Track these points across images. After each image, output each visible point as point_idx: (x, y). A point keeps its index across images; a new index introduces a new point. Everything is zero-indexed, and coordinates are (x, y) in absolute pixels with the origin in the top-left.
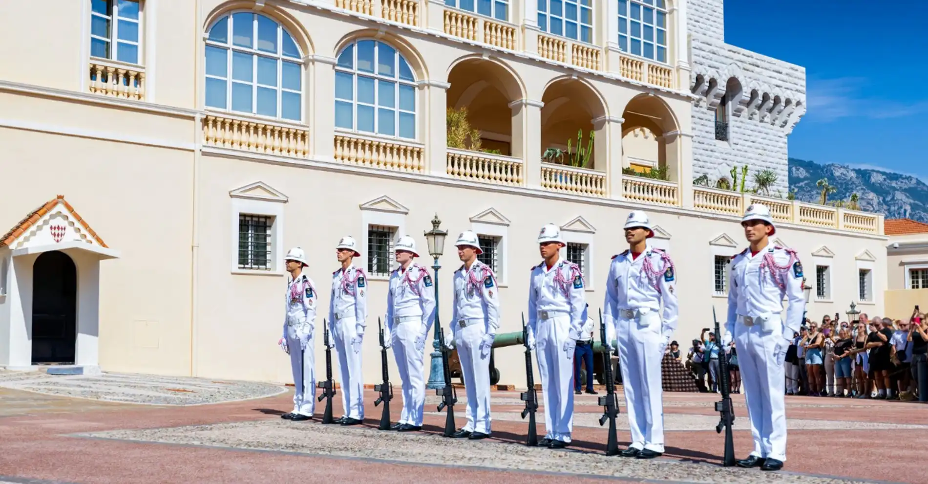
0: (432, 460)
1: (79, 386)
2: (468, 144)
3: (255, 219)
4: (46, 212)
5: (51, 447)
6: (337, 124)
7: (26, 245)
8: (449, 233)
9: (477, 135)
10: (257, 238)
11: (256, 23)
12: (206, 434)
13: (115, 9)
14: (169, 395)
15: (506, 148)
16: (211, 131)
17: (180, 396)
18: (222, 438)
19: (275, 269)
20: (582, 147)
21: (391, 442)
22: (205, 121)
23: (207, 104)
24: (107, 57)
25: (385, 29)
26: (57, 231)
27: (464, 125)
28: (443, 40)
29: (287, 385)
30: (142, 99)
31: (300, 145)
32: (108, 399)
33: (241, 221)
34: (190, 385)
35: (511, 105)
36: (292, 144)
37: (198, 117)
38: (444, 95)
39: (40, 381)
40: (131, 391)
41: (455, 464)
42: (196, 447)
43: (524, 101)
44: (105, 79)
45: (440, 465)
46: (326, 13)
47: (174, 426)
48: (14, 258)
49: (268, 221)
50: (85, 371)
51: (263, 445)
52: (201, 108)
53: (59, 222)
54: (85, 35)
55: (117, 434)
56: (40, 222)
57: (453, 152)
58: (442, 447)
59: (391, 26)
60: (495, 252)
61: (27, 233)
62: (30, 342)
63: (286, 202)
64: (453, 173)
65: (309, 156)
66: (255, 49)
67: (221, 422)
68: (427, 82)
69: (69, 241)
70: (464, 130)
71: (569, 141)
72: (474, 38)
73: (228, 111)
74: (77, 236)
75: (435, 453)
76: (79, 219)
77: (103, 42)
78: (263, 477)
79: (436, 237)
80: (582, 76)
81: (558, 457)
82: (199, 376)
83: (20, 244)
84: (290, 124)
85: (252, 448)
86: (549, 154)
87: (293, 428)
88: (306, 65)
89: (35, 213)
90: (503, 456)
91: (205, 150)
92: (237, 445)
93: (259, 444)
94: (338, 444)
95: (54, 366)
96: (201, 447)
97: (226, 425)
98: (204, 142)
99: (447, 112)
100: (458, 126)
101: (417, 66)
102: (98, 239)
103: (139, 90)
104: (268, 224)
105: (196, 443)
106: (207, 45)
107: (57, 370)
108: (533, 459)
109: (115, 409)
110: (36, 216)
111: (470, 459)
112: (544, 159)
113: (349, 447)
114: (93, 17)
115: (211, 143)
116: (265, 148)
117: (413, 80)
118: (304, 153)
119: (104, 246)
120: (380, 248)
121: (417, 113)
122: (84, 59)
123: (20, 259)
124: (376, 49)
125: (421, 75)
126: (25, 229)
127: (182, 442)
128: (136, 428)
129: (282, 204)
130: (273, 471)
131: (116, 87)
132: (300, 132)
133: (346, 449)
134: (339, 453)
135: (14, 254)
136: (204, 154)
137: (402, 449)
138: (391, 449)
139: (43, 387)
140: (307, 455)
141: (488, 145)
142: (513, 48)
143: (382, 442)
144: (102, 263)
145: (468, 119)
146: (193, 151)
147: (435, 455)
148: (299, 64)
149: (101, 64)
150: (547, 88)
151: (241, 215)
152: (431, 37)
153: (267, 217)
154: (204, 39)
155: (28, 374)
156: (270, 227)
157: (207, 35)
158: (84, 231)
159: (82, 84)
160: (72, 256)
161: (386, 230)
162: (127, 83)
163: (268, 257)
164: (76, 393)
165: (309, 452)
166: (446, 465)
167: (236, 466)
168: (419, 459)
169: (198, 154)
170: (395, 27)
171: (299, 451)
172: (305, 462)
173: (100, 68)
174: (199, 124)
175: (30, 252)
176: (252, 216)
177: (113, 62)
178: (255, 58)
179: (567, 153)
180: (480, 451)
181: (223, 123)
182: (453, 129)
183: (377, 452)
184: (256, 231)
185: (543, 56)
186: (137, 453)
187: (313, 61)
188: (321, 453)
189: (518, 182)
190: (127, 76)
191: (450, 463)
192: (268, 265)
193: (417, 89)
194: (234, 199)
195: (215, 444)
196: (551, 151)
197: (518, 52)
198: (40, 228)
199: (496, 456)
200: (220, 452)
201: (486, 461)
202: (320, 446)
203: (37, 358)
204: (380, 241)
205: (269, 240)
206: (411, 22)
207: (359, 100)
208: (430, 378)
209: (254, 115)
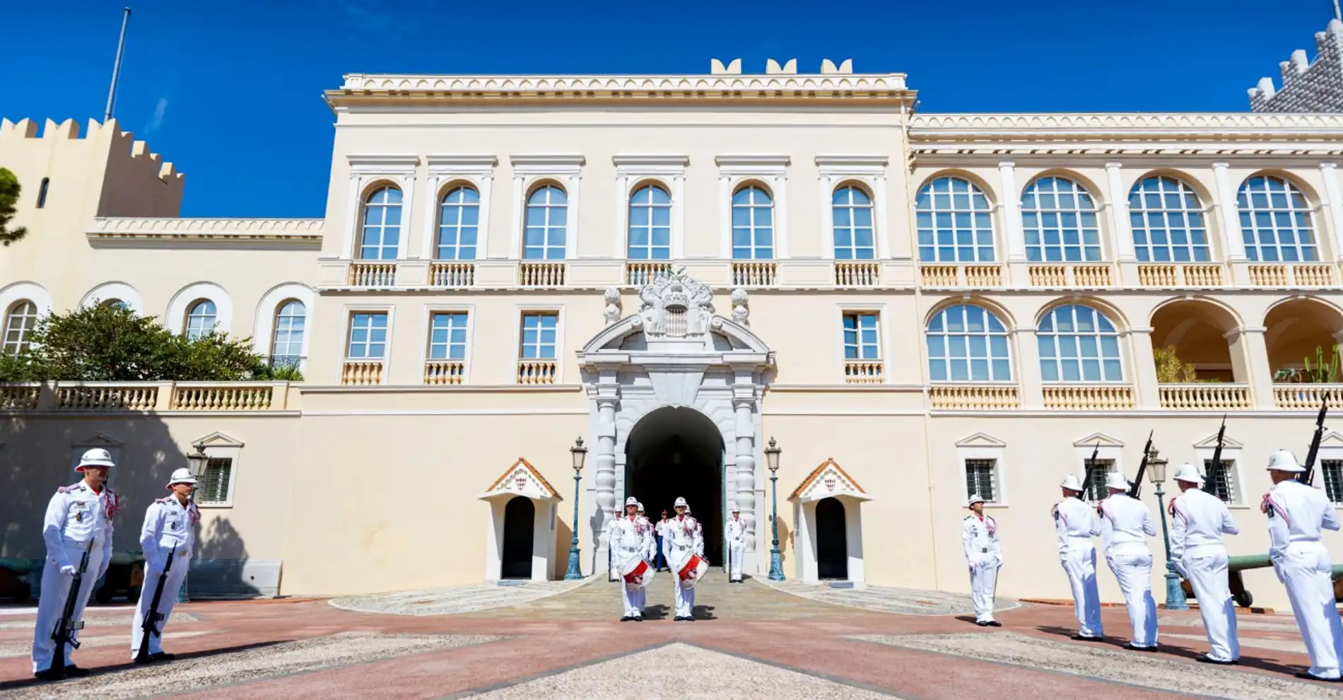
0: (1164, 686)
1: (850, 597)
2: (1181, 377)
3: (978, 463)
4: (821, 471)
5: (824, 645)
6: (1044, 379)
7: (810, 495)
8: (1169, 462)
9: (1191, 368)
10: (981, 478)
11: (965, 312)
12: (944, 642)
13: (859, 323)
14: (918, 606)
15: (1227, 376)
16: (936, 399)
17: (926, 607)
18: (956, 647)
19: (1000, 502)
20: (1323, 363)
21: (1119, 663)
22: (931, 392)
23: (932, 379)
24: (857, 357)
25: (1080, 294)
26: (830, 484)
27: (1174, 361)
28: (1141, 292)
29: (1021, 600)
30: (883, 383)
31: (1012, 399)
32: (871, 608)
33: (967, 465)
34: (936, 598)
35: (1226, 336)
36: (1005, 399)
37: (925, 390)
38: (1148, 339)
39: (823, 592)
40: (888, 602)
41: (1191, 692)
42: (933, 654)
43: (1241, 330)
44: (856, 372)
45: (1173, 692)
46: (1024, 292)
47: (920, 633)
48: (804, 504)
49: (990, 463)
50: (855, 585)
51: (992, 656)
52: (927, 382)
53: (830, 476)
54: (840, 344)
55: (874, 638)
56: (818, 478)
57: (1164, 387)
58: (1177, 672)
59: (1086, 290)
60: (1229, 475)
61: (810, 486)
62: (816, 564)
63: (1004, 447)
64: (1168, 406)
65: (1021, 408)
66: (966, 331)
67: (958, 632)
68: (1128, 330)
69: (839, 490)
70: (1175, 365)
71: (1306, 359)
72: (1174, 284)
73: (949, 381)
74: (844, 486)
75: (1167, 678)
76: (844, 474)
77: (853, 348)
78: (988, 687)
79: (1156, 466)
80: (1311, 294)
81: (1326, 696)
82: (943, 590)
83: (806, 494)
84: (1002, 384)
85: (982, 658)
86: (1281, 375)
87: (1022, 642)
88: (1010, 336)
89: (815, 471)
90: (1252, 688)
91: (933, 413)
92: (970, 654)
93: (988, 655)
94: (1063, 660)
95: (834, 581)
96: (939, 654)
97: (962, 635)
98: (932, 408)
99: (1154, 353)
100: (1167, 363)
101: (1116, 319)
102: (859, 488)
103: (881, 376)
104: (990, 466)
105: (935, 650)
106: (928, 336)
107: (835, 584)
108: (1292, 694)
109: (876, 616)
110: (815, 474)
111: (1210, 688)
112: (1276, 381)
113: (1074, 664)
114: (846, 332)
115: (937, 407)
116: (982, 405)
117: (1114, 331)
118: (1016, 406)
119: (863, 492)
120: (1099, 479)
121: (1122, 358)
122: (841, 361)
123: (807, 504)
124: (1074, 312)
125: (1121, 325)
126: (809, 483)
127: (922, 648)
128: (888, 633)
129: (1001, 449)
130: (998, 681)
131: (863, 377)
132: (1011, 390)
133: (1071, 666)
134: (1063, 670)
135: (803, 501)
136: (933, 416)
137: (1133, 671)
138: (1119, 670)
139: (825, 597)
140: (1031, 669)
141: (1203, 375)
142: (1220, 284)
143: (1110, 661)
144: (862, 504)
145: (1178, 355)
146: (924, 415)
147: (1168, 680)
148: (1005, 337)
149: (852, 363)
150: (1268, 314)
151: (967, 460)
152: (1128, 292)
153: (989, 460)
154: (925, 332)
155: (816, 587)
156: (992, 468)
157: (927, 329)
158: (848, 482)
159: (840, 379)
160: (841, 500)
161: (1103, 463)
162: (871, 373)
163: (993, 492)
164: (848, 603)
165: (1034, 666)
166: (1180, 692)
167: (966, 673)
168: (1150, 683)
169: (928, 417)
170: (1091, 290)
171: (1025, 664)
172: (1028, 675)
173: (852, 366)
174: (926, 394)
175: (813, 499)
176: (976, 461)
177: (861, 360)
178: (967, 338)
179: (1305, 371)
180: (1222, 680)
181: (946, 391)
182: (1163, 366)
183: (1103, 671)
184: (981, 471)
185: (1257, 284)
186: (886, 655)
187: (1017, 332)
188: (1046, 668)
189: (1246, 405)
190: (871, 368)
191: (1185, 690)
192: (994, 499)
193: (1118, 338)
194: (960, 448)
195: (951, 652)
196: (1283, 372)
197: (1224, 287)
198: (818, 482)
199: (1243, 688)
200: (954, 660)
201: (1229, 692)
202: (1045, 660)
203: (822, 575)
204: (1098, 473)
205: (992, 478)
206: (1106, 283)
207: (1062, 356)
208: (1168, 599)
209: (970, 381)
